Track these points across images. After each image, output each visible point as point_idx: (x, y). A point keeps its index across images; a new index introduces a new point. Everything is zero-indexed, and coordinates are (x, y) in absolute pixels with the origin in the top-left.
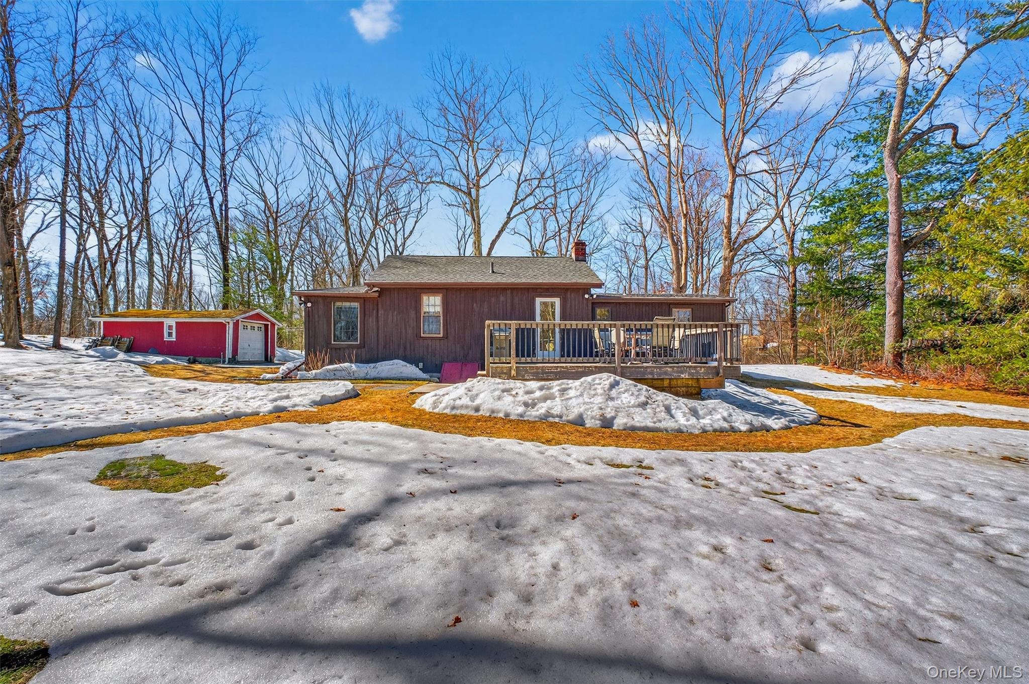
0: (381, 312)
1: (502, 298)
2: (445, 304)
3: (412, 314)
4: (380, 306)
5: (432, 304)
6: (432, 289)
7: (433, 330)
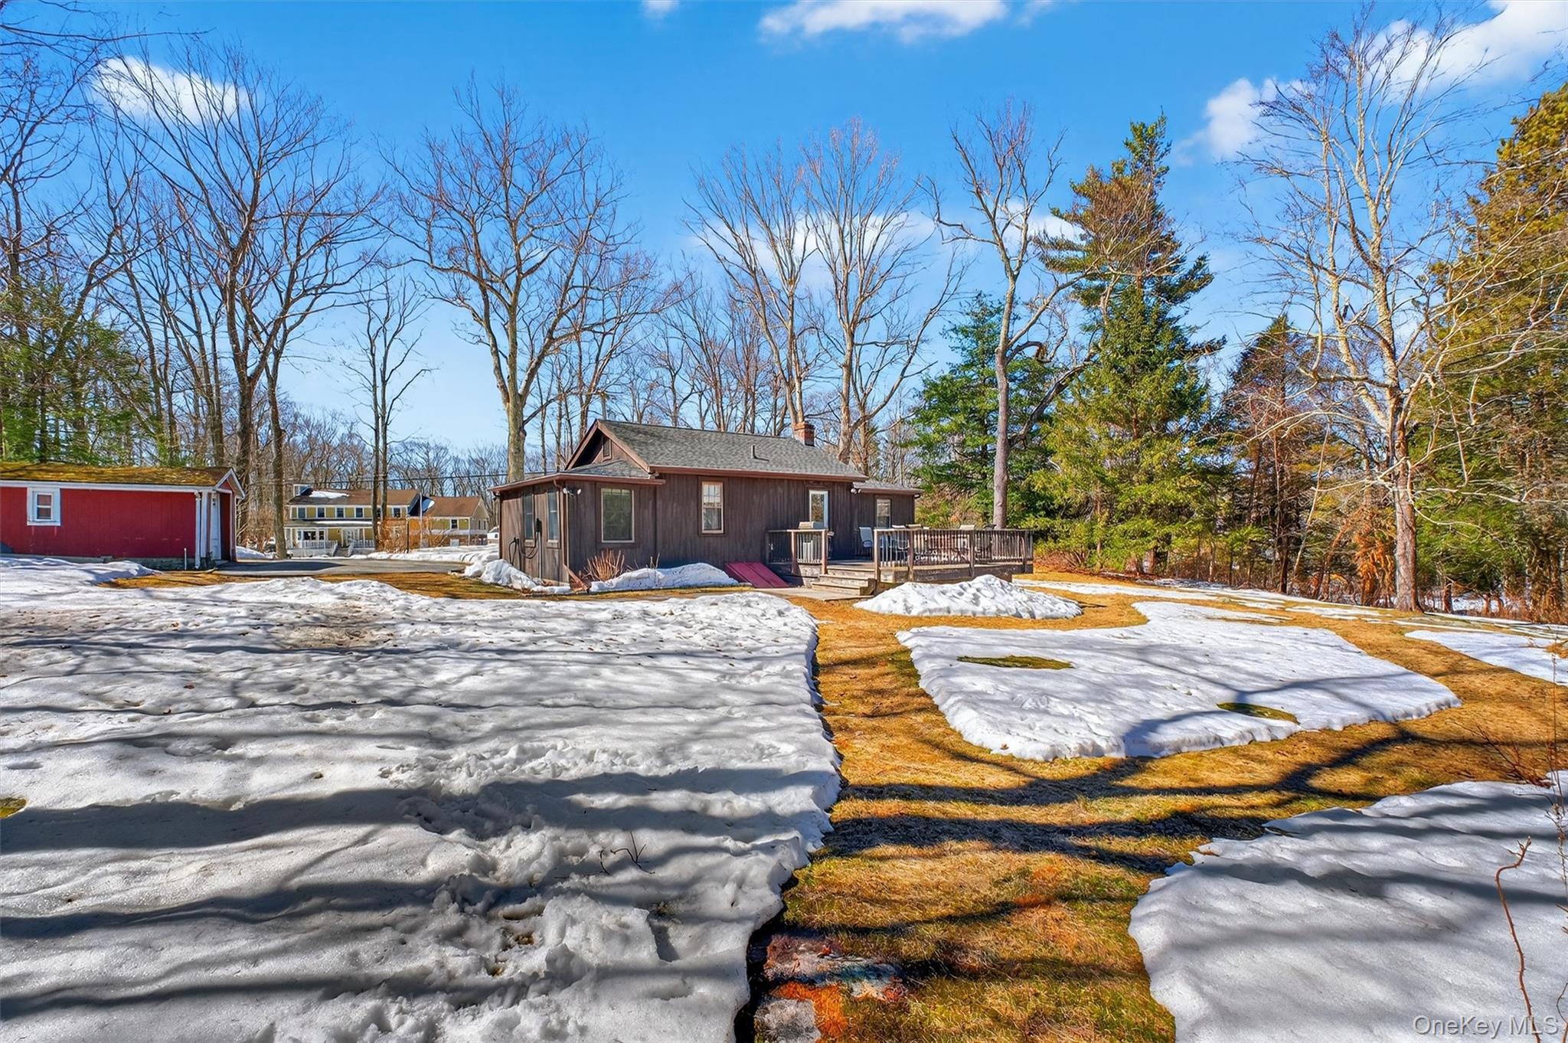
0: (659, 503)
1: (780, 490)
2: (727, 496)
3: (693, 504)
4: (658, 496)
5: (712, 494)
6: (713, 477)
7: (711, 525)
